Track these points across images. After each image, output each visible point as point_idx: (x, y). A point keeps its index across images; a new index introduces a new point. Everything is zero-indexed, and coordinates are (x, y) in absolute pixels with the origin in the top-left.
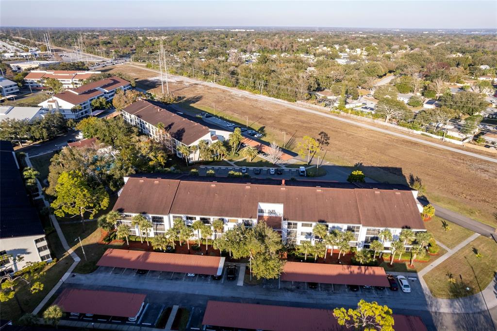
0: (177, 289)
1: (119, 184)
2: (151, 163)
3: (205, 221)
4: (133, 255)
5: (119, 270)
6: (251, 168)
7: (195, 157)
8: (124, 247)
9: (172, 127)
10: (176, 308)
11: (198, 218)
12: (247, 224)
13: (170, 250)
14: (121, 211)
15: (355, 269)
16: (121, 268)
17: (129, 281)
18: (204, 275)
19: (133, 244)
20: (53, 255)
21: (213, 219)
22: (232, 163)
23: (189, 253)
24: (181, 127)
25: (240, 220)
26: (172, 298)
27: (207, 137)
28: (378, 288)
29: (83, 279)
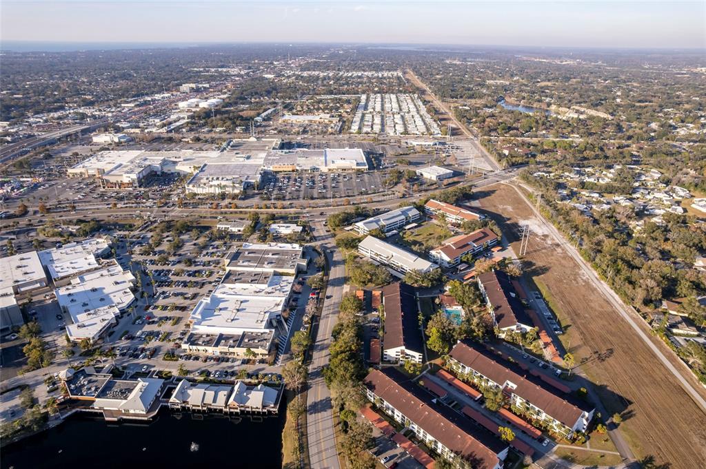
0: (459, 397)
1: (455, 342)
2: (475, 334)
3: (481, 376)
4: (449, 376)
5: (442, 379)
6: (531, 357)
7: (503, 336)
8: (447, 371)
9: (500, 309)
10: (456, 402)
11: (479, 374)
12: (497, 386)
13: (463, 381)
14: (451, 356)
15: (529, 426)
16: (443, 379)
17: (445, 385)
18: (471, 397)
19: (451, 372)
20: (422, 362)
21: (485, 377)
22: (523, 348)
23: (470, 386)
24: (503, 312)
25: (495, 384)
26: (457, 399)
27: (514, 327)
28: (533, 438)
29: (429, 376)
